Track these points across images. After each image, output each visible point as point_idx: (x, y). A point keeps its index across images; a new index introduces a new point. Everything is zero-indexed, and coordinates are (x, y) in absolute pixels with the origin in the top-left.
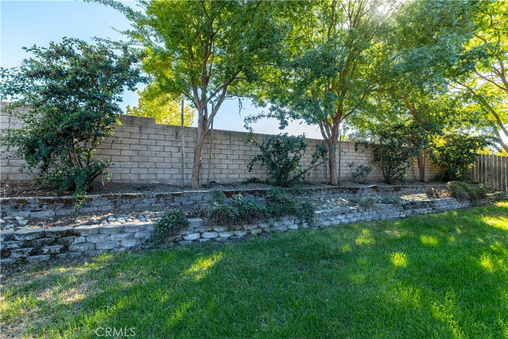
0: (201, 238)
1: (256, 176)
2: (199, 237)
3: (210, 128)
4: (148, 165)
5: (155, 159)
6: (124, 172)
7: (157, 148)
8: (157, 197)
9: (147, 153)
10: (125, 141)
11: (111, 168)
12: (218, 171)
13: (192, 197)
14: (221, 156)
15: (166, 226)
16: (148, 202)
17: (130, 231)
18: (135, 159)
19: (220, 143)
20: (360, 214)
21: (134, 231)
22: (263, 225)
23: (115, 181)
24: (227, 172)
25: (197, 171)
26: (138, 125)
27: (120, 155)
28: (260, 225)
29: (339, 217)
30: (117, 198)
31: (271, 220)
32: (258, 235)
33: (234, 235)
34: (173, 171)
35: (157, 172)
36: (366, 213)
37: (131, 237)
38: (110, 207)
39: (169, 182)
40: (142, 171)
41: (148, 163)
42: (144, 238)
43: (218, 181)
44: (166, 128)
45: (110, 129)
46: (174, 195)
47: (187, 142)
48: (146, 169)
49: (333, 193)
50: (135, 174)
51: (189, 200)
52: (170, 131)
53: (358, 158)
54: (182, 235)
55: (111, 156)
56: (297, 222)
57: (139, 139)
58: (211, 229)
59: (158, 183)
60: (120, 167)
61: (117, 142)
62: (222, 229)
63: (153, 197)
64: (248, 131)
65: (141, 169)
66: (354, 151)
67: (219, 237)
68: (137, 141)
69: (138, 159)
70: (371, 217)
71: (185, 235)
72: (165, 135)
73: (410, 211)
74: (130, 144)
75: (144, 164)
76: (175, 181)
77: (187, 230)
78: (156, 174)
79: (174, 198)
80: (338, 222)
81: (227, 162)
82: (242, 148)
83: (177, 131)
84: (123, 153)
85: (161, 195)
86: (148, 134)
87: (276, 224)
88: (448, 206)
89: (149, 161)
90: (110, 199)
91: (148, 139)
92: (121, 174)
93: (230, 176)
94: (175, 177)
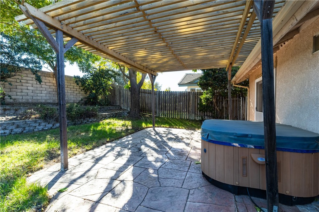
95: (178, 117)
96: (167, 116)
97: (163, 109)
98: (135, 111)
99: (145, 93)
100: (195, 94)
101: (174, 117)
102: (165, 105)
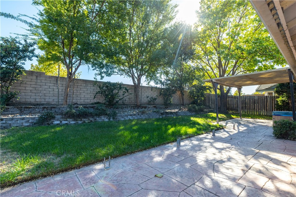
0: (61, 123)
1: (99, 101)
2: (60, 123)
3: (73, 77)
4: (41, 95)
5: (45, 92)
6: (27, 98)
7: (46, 87)
8: (43, 108)
9: (40, 89)
10: (28, 83)
11: (20, 95)
12: (79, 98)
13: (61, 109)
14: (81, 91)
15: (43, 117)
16: (38, 110)
17: (27, 119)
18: (33, 91)
19: (80, 85)
20: (139, 116)
21: (29, 119)
22: (91, 119)
23: (22, 102)
24: (84, 99)
25: (66, 97)
26: (35, 75)
27: (25, 90)
28: (90, 119)
29: (129, 117)
30: (22, 108)
31: (95, 117)
32: (89, 122)
33: (77, 123)
34: (54, 98)
35: (45, 98)
36: (142, 116)
37: (28, 122)
38: (18, 112)
39: (52, 103)
40: (37, 97)
41: (41, 94)
42: (34, 122)
43: (78, 103)
44: (51, 77)
45: (19, 77)
46: (52, 107)
47: (62, 84)
48: (39, 97)
49: (134, 109)
50: (33, 99)
51: (59, 110)
52: (53, 79)
53: (153, 94)
54: (52, 122)
55: (20, 90)
56: (109, 118)
57: (36, 82)
58: (66, 120)
59: (46, 103)
60: (25, 95)
61: (23, 83)
62: (71, 120)
63: (41, 108)
64: (95, 80)
65: (36, 97)
66: (151, 90)
67: (69, 123)
68: (35, 83)
69: (35, 91)
70: (145, 117)
71: (53, 122)
72: (50, 81)
73: (164, 116)
74: (31, 85)
75: (39, 94)
76: (55, 102)
77: (54, 119)
78: (45, 99)
79: (52, 109)
80: (128, 119)
81: (84, 94)
82: (92, 88)
83: (57, 79)
84: (27, 88)
85: (45, 107)
86: (41, 80)
87: (97, 119)
88: (184, 114)
89: (42, 93)
90: (18, 108)
91: (41, 82)
92: (25, 98)
93: (85, 101)
94: (55, 100)
95: (257, 114)
96: (247, 113)
97: (244, 108)
98: (224, 109)
99: (231, 98)
100: (273, 97)
101: (253, 114)
102: (246, 106)
